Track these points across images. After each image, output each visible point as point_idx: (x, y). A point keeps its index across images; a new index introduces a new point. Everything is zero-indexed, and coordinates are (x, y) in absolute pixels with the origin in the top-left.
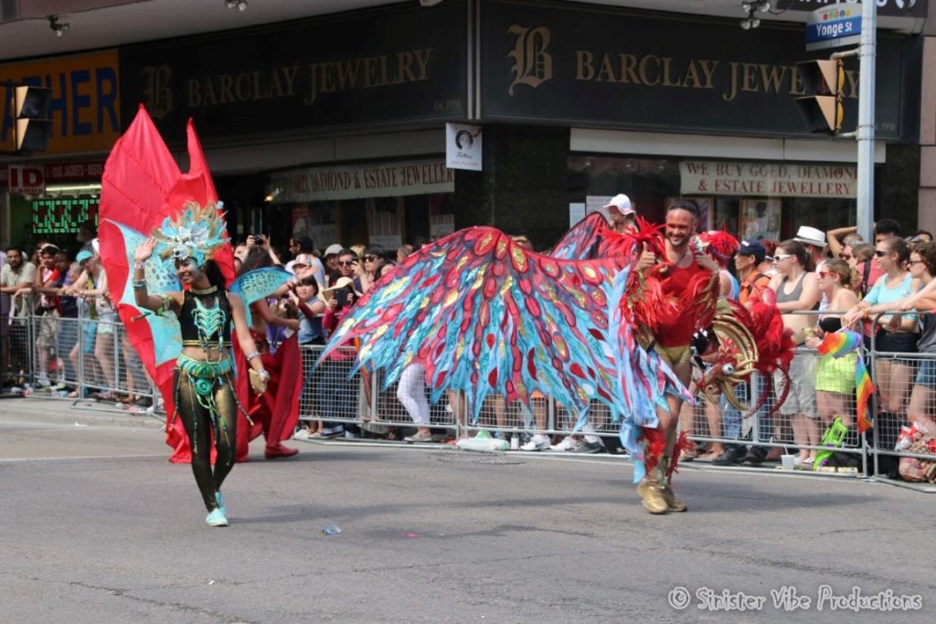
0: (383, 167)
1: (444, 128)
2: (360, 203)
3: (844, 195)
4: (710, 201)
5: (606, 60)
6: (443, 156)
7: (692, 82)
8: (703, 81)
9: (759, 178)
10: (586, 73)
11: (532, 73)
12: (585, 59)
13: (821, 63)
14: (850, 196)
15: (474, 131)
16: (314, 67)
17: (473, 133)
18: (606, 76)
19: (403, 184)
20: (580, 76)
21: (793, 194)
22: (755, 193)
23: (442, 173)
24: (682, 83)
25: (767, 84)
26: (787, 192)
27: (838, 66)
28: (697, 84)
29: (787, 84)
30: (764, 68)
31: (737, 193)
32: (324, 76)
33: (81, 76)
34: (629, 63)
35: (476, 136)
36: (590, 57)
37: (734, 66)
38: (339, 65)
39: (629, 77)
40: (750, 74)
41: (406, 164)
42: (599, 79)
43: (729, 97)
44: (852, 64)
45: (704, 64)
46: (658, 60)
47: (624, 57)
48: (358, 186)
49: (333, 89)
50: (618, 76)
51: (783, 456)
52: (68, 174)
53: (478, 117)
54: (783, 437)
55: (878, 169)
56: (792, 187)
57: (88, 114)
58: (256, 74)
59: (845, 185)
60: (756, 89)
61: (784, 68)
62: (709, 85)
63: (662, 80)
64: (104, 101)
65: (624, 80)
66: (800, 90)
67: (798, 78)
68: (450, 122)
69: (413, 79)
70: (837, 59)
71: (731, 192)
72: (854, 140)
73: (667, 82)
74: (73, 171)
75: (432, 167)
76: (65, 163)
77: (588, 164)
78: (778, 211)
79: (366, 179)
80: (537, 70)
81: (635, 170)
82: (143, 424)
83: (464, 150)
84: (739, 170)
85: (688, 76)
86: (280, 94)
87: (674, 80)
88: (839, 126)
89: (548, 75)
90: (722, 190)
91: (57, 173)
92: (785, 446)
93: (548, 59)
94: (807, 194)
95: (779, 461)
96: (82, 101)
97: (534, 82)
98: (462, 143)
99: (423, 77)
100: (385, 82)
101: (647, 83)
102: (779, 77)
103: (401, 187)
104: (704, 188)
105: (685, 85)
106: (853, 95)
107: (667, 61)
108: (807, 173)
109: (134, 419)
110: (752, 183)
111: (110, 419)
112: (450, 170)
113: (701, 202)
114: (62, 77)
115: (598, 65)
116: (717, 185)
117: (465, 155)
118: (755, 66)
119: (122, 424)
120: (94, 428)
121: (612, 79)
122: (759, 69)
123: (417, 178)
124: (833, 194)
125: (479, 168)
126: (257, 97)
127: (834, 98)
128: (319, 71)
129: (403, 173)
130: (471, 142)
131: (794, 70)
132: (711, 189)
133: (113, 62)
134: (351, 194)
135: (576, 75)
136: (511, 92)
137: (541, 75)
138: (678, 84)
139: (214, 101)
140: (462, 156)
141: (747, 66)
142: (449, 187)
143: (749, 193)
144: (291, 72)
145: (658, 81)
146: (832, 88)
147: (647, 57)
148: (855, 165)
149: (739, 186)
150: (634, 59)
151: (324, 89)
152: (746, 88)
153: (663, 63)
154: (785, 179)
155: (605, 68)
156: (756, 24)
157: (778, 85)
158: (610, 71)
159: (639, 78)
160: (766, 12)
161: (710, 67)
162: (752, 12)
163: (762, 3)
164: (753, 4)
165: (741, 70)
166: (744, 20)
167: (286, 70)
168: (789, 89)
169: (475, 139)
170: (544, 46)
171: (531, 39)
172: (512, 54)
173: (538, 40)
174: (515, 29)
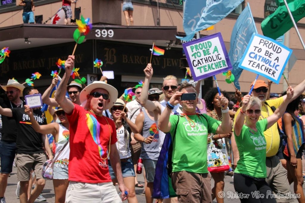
1: (87, 75)
5: (131, 57)
7: (154, 63)
8: (156, 63)
11: (111, 61)
12: (125, 57)
15: (95, 76)
16: (50, 59)
17: (95, 77)
18: (131, 62)
20: (124, 62)
25: (173, 64)
30: (172, 60)
32: (53, 62)
34: (137, 58)
35: (96, 77)
36: (126, 56)
38: (57, 58)
39: (137, 62)
40: (169, 61)
42: (129, 62)
43: (163, 67)
46: (145, 57)
47: (135, 57)
49: (55, 65)
50: (134, 62)
53: (96, 72)
58: (33, 61)
60: (170, 65)
61: (178, 60)
62: (158, 64)
65: (136, 63)
66: (182, 65)
67: (181, 62)
68: (89, 74)
69: (78, 62)
77: (126, 85)
85: (152, 62)
86: (40, 66)
89: (115, 61)
93: (115, 57)
97: (111, 63)
98: (92, 80)
99: (81, 62)
101: (142, 63)
102: (176, 62)
121: (132, 62)
122: (171, 60)
126: (34, 67)
131: (180, 61)
136: (105, 66)
137: (113, 61)
139: (21, 68)
141: (168, 59)
145: (145, 62)
147: (142, 57)
150: (138, 57)
151: (53, 65)
152: (168, 65)
153: (146, 58)
155: (130, 59)
156: (170, 49)
157: (176, 64)
158: (132, 60)
159: (139, 62)
160: (172, 45)
161: (158, 60)
162: (169, 45)
163: (172, 43)
164: (169, 43)
165: (166, 60)
166: (167, 47)
167: (42, 60)
168: (179, 65)
169: (95, 79)
170: (114, 53)
171: (110, 52)
172: (105, 55)
173: (112, 52)
174: (106, 49)
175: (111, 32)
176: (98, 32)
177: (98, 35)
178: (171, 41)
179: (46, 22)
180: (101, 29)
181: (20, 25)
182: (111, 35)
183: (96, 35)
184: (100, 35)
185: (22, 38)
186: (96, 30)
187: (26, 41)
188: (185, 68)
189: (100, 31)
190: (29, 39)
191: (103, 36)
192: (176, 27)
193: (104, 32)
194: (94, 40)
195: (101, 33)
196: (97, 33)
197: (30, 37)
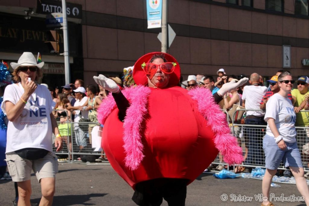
3: (61, 73)
8: (13, 35)
13: (51, 31)
14: (63, 73)
21: (45, 73)
25: (35, 37)
27: (57, 33)
28: (11, 36)
29: (41, 38)
30: (33, 32)
37: (23, 31)
40: (29, 34)
43: (22, 41)
44: (61, 32)
45: (13, 30)
55: (71, 66)
56: (45, 70)
59: (61, 70)
60: (31, 39)
61: (40, 32)
62: (15, 37)
66: (45, 39)
67: (44, 36)
70: (56, 30)
72: (63, 56)
73: (1, 35)
85: (8, 34)
87: (3, 35)
88: (58, 51)
94: (50, 72)
102: (39, 35)
105: (7, 36)
106: (62, 42)
107: (1, 28)
108: (49, 66)
118: (30, 31)
124: (58, 72)
127: (56, 42)
131: (43, 33)
138: (5, 36)
141: (27, 31)
146: (55, 39)
148: (63, 64)
157: (38, 38)
160: (33, 14)
162: (28, 13)
163: (32, 11)
164: (28, 11)
165: (25, 33)
166: (26, 16)
178: (30, 9)
188: (49, 42)
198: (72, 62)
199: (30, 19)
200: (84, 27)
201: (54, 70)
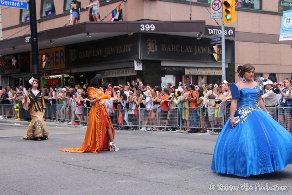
0: (121, 70)
1: (134, 61)
2: (116, 78)
3: (220, 74)
4: (192, 76)
5: (169, 46)
6: (134, 67)
7: (187, 51)
8: (189, 51)
9: (202, 71)
10: (164, 49)
11: (153, 49)
12: (164, 46)
13: (214, 47)
14: (221, 75)
15: (140, 62)
16: (106, 49)
18: (168, 50)
19: (126, 73)
20: (163, 50)
21: (209, 74)
22: (201, 74)
23: (134, 71)
24: (185, 51)
25: (203, 51)
26: (208, 74)
27: (217, 47)
28: (188, 51)
29: (207, 51)
30: (202, 48)
31: (197, 74)
32: (108, 51)
33: (56, 52)
34: (173, 47)
36: (165, 45)
37: (196, 47)
38: (111, 48)
39: (173, 50)
40: (199, 49)
41: (126, 69)
43: (195, 54)
44: (220, 47)
45: (189, 47)
46: (180, 46)
47: (172, 46)
48: (116, 74)
49: (110, 53)
50: (171, 50)
51: (207, 131)
52: (54, 73)
53: (141, 59)
54: (207, 126)
55: (226, 69)
56: (209, 73)
57: (58, 60)
58: (94, 51)
59: (220, 72)
60: (200, 52)
61: (206, 48)
62: (190, 51)
63: (181, 50)
64: (62, 57)
65: (172, 50)
66: (210, 52)
67: (209, 50)
68: (136, 60)
69: (127, 51)
70: (217, 46)
71: (196, 74)
72: (221, 63)
73: (182, 51)
74: (55, 72)
75: (132, 70)
76: (53, 71)
77: (165, 68)
78: (206, 78)
79: (117, 73)
80: (154, 49)
81: (175, 69)
82: (70, 127)
83: (138, 66)
84: (198, 69)
85: (186, 50)
86: (99, 55)
87: (183, 50)
88: (218, 60)
89: (156, 50)
90: (194, 74)
91: (52, 73)
92: (207, 128)
93: (156, 46)
94: (212, 74)
95: (206, 132)
96: (57, 58)
97: (153, 51)
98: (138, 64)
99: (129, 50)
100: (121, 52)
101: (177, 51)
102: (205, 49)
103: (125, 74)
104: (190, 73)
105: (186, 51)
106: (221, 53)
107: (182, 46)
108: (212, 70)
109: (69, 125)
110: (200, 72)
111: (63, 125)
112: (135, 70)
113: (189, 76)
114: (53, 53)
115: (167, 47)
116: (193, 73)
117: (139, 67)
118: (200, 47)
119: (66, 126)
120: (60, 127)
123: (128, 72)
124: (217, 74)
125: (142, 70)
126: (94, 55)
127: (217, 54)
128: (107, 50)
129: (126, 71)
130: (140, 64)
131: (208, 48)
132: (192, 73)
133: (63, 49)
134: (114, 76)
135: (162, 49)
136: (148, 53)
137: (155, 50)
138: (184, 51)
139: (85, 57)
140: (138, 67)
141: (198, 47)
142: (135, 74)
143: (200, 74)
144: (101, 50)
145: (180, 51)
146: (216, 52)
147: (177, 46)
148: (221, 68)
149: (198, 73)
151: (108, 54)
152: (198, 52)
153: (180, 47)
154: (207, 71)
155: (168, 48)
156: (200, 38)
157: (205, 51)
158: (169, 49)
159: (176, 50)
160: (202, 35)
161: (191, 47)
162: (199, 36)
163: (201, 34)
164: (199, 34)
165: (197, 48)
166: (197, 37)
167: (100, 50)
168: (207, 52)
169: (141, 64)
170: (155, 43)
171: (152, 42)
172: (148, 45)
173: (154, 42)
174: (149, 40)
175: (152, 26)
176: (143, 26)
177: (143, 29)
178: (200, 32)
179: (103, 20)
180: (145, 24)
181: (83, 23)
182: (153, 29)
183: (141, 29)
184: (144, 29)
185: (84, 32)
186: (140, 25)
187: (87, 35)
188: (212, 54)
189: (144, 26)
190: (90, 34)
191: (146, 29)
192: (205, 21)
193: (147, 26)
194: (140, 33)
195: (145, 27)
196: (141, 27)
197: (91, 32)
198: (227, 67)
199: (200, 39)
200: (236, 43)
201: (214, 72)
